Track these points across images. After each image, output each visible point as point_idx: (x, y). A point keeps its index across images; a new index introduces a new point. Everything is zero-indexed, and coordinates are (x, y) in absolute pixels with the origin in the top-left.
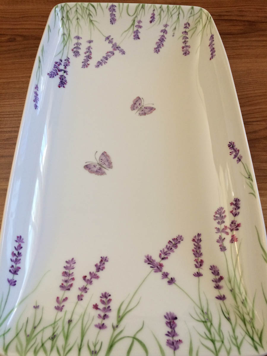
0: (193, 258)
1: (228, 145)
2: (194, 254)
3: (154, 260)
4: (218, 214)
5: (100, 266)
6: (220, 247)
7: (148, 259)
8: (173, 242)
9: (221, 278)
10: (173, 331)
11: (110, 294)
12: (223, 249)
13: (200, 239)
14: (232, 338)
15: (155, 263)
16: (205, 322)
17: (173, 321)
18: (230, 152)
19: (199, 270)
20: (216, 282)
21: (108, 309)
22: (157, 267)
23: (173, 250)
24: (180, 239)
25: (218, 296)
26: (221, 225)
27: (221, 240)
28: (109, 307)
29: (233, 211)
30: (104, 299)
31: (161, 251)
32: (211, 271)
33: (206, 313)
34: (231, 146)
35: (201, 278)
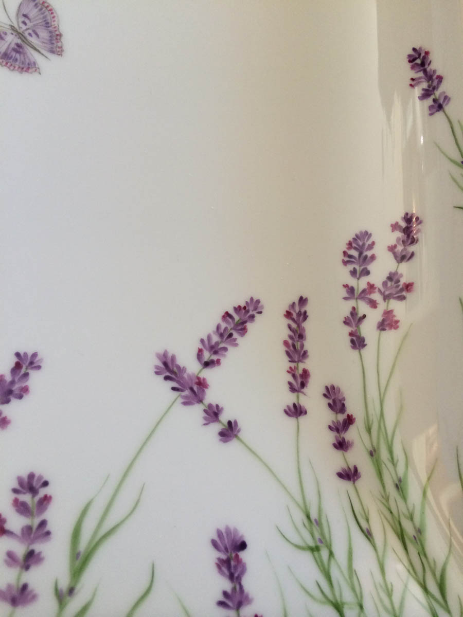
0: (284, 363)
1: (409, 56)
2: (288, 353)
3: (182, 367)
4: (355, 249)
5: (12, 383)
6: (350, 338)
7: (165, 364)
8: (237, 318)
9: (350, 420)
10: (238, 587)
11: (46, 478)
12: (358, 342)
13: (305, 312)
14: (380, 591)
15: (185, 376)
16: (315, 550)
17: (237, 556)
18: (413, 79)
19: (298, 397)
20: (338, 430)
21: (41, 531)
22: (192, 389)
23: (235, 340)
24: (255, 309)
25: (344, 470)
26: (358, 279)
27: (354, 319)
28: (43, 523)
29: (395, 246)
30: (26, 498)
31: (202, 341)
32: (325, 402)
33: (316, 520)
34: (418, 61)
35: (302, 419)
